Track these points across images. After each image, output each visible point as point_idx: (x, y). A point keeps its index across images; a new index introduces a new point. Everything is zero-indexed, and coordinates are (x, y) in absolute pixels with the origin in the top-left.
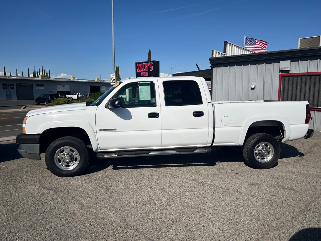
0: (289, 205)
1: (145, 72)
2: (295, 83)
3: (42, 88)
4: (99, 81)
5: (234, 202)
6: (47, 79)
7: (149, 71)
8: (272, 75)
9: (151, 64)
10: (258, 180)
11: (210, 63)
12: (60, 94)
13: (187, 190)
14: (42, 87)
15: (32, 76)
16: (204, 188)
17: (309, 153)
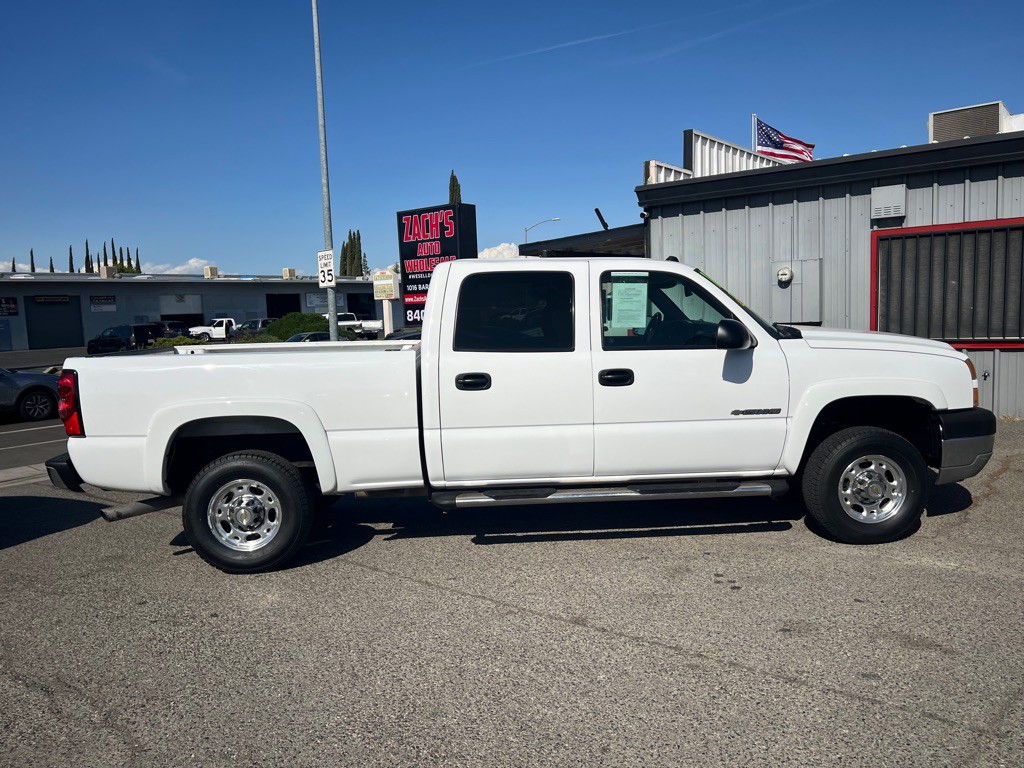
0: (931, 715)
1: (430, 240)
2: (924, 261)
3: (112, 308)
4: (295, 280)
5: (720, 712)
6: (126, 279)
7: (443, 239)
8: (847, 237)
9: (447, 214)
10: (810, 613)
11: (640, 204)
12: (170, 326)
13: (547, 667)
14: (110, 304)
15: (83, 270)
16: (612, 653)
17: (986, 496)
